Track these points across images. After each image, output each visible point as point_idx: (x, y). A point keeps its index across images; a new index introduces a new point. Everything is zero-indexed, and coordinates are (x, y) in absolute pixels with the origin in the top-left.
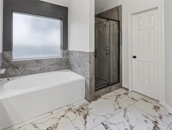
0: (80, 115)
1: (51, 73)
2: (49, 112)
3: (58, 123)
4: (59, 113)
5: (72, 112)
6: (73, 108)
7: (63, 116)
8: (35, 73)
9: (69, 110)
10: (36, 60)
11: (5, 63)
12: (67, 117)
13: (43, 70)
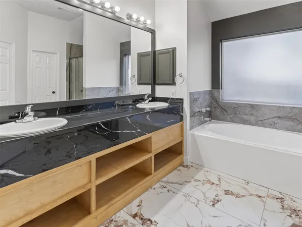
0: (290, 216)
1: (265, 129)
2: (245, 181)
3: (244, 196)
4: (257, 190)
5: (281, 204)
6: (287, 202)
7: (260, 197)
8: (249, 124)
9: (277, 199)
10: (250, 104)
11: (214, 103)
12: (264, 202)
13: (263, 124)
